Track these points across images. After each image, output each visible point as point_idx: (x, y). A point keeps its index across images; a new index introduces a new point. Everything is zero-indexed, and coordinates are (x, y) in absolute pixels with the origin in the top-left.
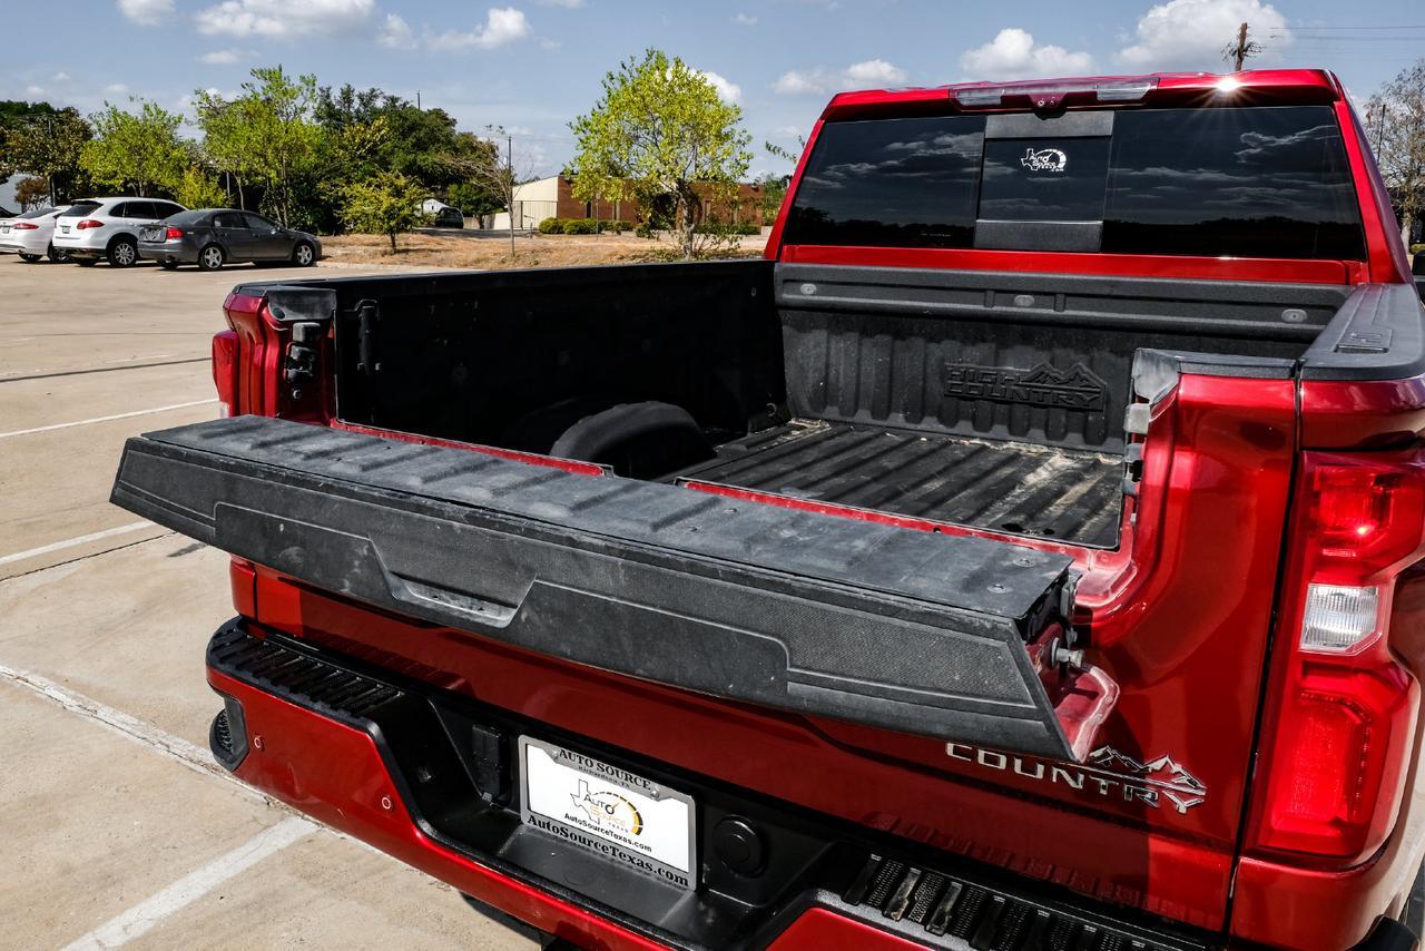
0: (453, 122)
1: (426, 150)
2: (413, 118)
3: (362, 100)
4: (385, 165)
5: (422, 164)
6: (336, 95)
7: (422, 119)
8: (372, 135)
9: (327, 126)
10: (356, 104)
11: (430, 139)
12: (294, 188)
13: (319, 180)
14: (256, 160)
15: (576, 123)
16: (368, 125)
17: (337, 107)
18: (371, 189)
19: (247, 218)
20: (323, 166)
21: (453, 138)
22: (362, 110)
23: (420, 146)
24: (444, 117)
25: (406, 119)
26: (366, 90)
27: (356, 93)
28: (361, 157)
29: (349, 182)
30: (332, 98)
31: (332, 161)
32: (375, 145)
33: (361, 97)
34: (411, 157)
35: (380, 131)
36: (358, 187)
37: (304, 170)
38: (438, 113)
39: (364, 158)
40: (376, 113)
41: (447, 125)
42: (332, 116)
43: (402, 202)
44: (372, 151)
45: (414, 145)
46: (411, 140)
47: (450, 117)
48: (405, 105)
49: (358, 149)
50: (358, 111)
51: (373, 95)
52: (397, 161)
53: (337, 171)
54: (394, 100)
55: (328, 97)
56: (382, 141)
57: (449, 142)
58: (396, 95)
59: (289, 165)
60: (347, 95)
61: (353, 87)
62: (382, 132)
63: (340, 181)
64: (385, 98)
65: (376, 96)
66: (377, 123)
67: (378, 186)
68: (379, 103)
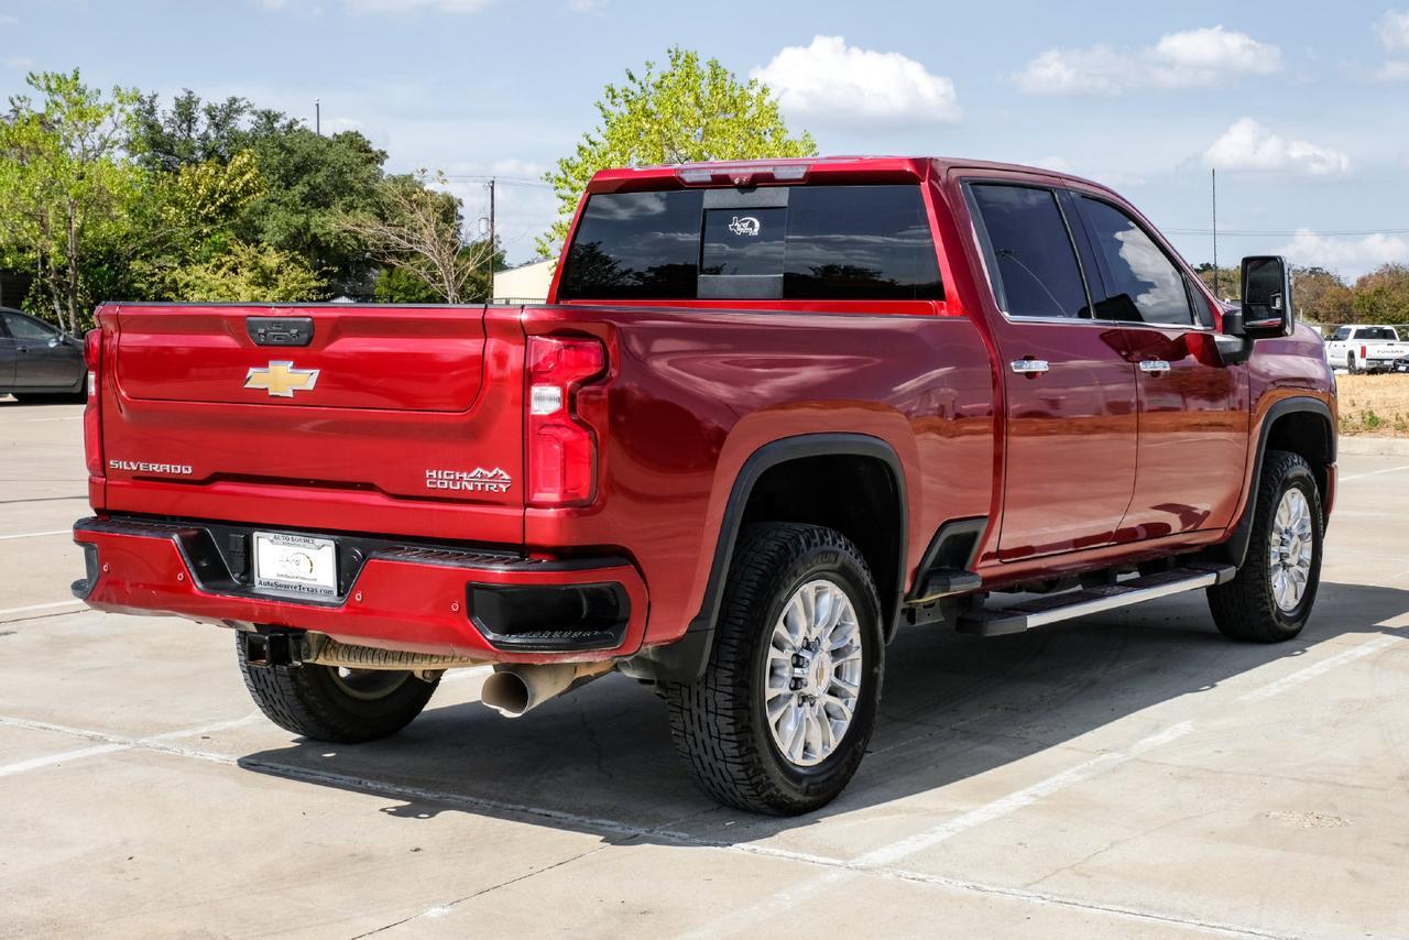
0: (381, 157)
1: (327, 206)
2: (306, 148)
3: (213, 118)
4: (250, 234)
5: (319, 231)
6: (165, 110)
7: (322, 152)
8: (229, 182)
9: (148, 163)
10: (202, 124)
11: (336, 187)
12: (86, 273)
13: (134, 257)
14: (27, 225)
15: (557, 171)
16: (223, 162)
17: (167, 130)
18: (221, 272)
19: (8, 320)
20: (139, 236)
21: (377, 186)
22: (212, 134)
23: (317, 200)
24: (364, 148)
25: (291, 152)
26: (220, 100)
27: (203, 105)
28: (209, 220)
29: (184, 263)
30: (159, 115)
31: (155, 225)
32: (234, 199)
33: (210, 112)
34: (300, 220)
35: (242, 174)
36: (199, 270)
37: (105, 242)
38: (354, 141)
39: (213, 221)
40: (238, 141)
41: (369, 161)
42: (160, 148)
43: (273, 294)
44: (228, 210)
45: (304, 200)
46: (300, 189)
47: (375, 147)
48: (290, 126)
49: (203, 206)
50: (205, 137)
51: (233, 109)
52: (274, 226)
53: (163, 245)
54: (270, 117)
55: (152, 111)
56: (247, 191)
57: (370, 193)
58: (276, 109)
59: (81, 232)
60: (186, 111)
61: (197, 94)
62: (247, 177)
63: (169, 260)
64: (254, 113)
65: (239, 111)
66: (239, 161)
67: (234, 270)
68: (244, 123)
